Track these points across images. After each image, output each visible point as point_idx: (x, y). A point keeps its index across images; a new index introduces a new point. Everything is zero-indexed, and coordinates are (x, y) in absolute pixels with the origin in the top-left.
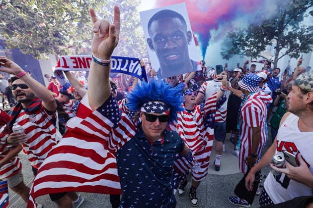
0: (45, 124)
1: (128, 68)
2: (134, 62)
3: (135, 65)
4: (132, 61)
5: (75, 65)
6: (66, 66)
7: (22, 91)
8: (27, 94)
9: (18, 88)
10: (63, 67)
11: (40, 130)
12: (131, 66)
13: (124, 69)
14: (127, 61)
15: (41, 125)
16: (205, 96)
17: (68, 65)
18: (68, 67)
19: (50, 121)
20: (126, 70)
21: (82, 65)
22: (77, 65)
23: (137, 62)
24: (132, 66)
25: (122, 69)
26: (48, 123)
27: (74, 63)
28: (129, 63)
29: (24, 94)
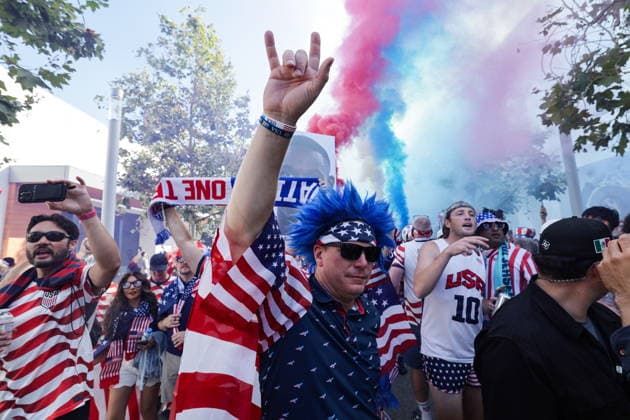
0: (69, 313)
1: (297, 195)
2: (309, 184)
3: (310, 189)
4: (304, 184)
5: (189, 194)
6: (172, 196)
7: (50, 247)
8: (56, 251)
9: (44, 240)
10: (167, 197)
11: (53, 325)
12: (302, 192)
13: (290, 198)
14: (294, 184)
15: (59, 315)
16: (404, 275)
17: (175, 195)
18: (176, 198)
19: (81, 308)
20: (294, 200)
21: (202, 194)
22: (193, 194)
23: (314, 184)
24: (306, 192)
25: (285, 199)
26: (75, 311)
27: (187, 190)
28: (299, 186)
29: (50, 252)
